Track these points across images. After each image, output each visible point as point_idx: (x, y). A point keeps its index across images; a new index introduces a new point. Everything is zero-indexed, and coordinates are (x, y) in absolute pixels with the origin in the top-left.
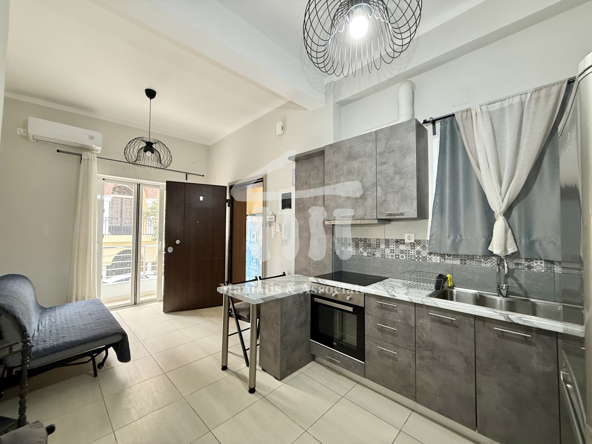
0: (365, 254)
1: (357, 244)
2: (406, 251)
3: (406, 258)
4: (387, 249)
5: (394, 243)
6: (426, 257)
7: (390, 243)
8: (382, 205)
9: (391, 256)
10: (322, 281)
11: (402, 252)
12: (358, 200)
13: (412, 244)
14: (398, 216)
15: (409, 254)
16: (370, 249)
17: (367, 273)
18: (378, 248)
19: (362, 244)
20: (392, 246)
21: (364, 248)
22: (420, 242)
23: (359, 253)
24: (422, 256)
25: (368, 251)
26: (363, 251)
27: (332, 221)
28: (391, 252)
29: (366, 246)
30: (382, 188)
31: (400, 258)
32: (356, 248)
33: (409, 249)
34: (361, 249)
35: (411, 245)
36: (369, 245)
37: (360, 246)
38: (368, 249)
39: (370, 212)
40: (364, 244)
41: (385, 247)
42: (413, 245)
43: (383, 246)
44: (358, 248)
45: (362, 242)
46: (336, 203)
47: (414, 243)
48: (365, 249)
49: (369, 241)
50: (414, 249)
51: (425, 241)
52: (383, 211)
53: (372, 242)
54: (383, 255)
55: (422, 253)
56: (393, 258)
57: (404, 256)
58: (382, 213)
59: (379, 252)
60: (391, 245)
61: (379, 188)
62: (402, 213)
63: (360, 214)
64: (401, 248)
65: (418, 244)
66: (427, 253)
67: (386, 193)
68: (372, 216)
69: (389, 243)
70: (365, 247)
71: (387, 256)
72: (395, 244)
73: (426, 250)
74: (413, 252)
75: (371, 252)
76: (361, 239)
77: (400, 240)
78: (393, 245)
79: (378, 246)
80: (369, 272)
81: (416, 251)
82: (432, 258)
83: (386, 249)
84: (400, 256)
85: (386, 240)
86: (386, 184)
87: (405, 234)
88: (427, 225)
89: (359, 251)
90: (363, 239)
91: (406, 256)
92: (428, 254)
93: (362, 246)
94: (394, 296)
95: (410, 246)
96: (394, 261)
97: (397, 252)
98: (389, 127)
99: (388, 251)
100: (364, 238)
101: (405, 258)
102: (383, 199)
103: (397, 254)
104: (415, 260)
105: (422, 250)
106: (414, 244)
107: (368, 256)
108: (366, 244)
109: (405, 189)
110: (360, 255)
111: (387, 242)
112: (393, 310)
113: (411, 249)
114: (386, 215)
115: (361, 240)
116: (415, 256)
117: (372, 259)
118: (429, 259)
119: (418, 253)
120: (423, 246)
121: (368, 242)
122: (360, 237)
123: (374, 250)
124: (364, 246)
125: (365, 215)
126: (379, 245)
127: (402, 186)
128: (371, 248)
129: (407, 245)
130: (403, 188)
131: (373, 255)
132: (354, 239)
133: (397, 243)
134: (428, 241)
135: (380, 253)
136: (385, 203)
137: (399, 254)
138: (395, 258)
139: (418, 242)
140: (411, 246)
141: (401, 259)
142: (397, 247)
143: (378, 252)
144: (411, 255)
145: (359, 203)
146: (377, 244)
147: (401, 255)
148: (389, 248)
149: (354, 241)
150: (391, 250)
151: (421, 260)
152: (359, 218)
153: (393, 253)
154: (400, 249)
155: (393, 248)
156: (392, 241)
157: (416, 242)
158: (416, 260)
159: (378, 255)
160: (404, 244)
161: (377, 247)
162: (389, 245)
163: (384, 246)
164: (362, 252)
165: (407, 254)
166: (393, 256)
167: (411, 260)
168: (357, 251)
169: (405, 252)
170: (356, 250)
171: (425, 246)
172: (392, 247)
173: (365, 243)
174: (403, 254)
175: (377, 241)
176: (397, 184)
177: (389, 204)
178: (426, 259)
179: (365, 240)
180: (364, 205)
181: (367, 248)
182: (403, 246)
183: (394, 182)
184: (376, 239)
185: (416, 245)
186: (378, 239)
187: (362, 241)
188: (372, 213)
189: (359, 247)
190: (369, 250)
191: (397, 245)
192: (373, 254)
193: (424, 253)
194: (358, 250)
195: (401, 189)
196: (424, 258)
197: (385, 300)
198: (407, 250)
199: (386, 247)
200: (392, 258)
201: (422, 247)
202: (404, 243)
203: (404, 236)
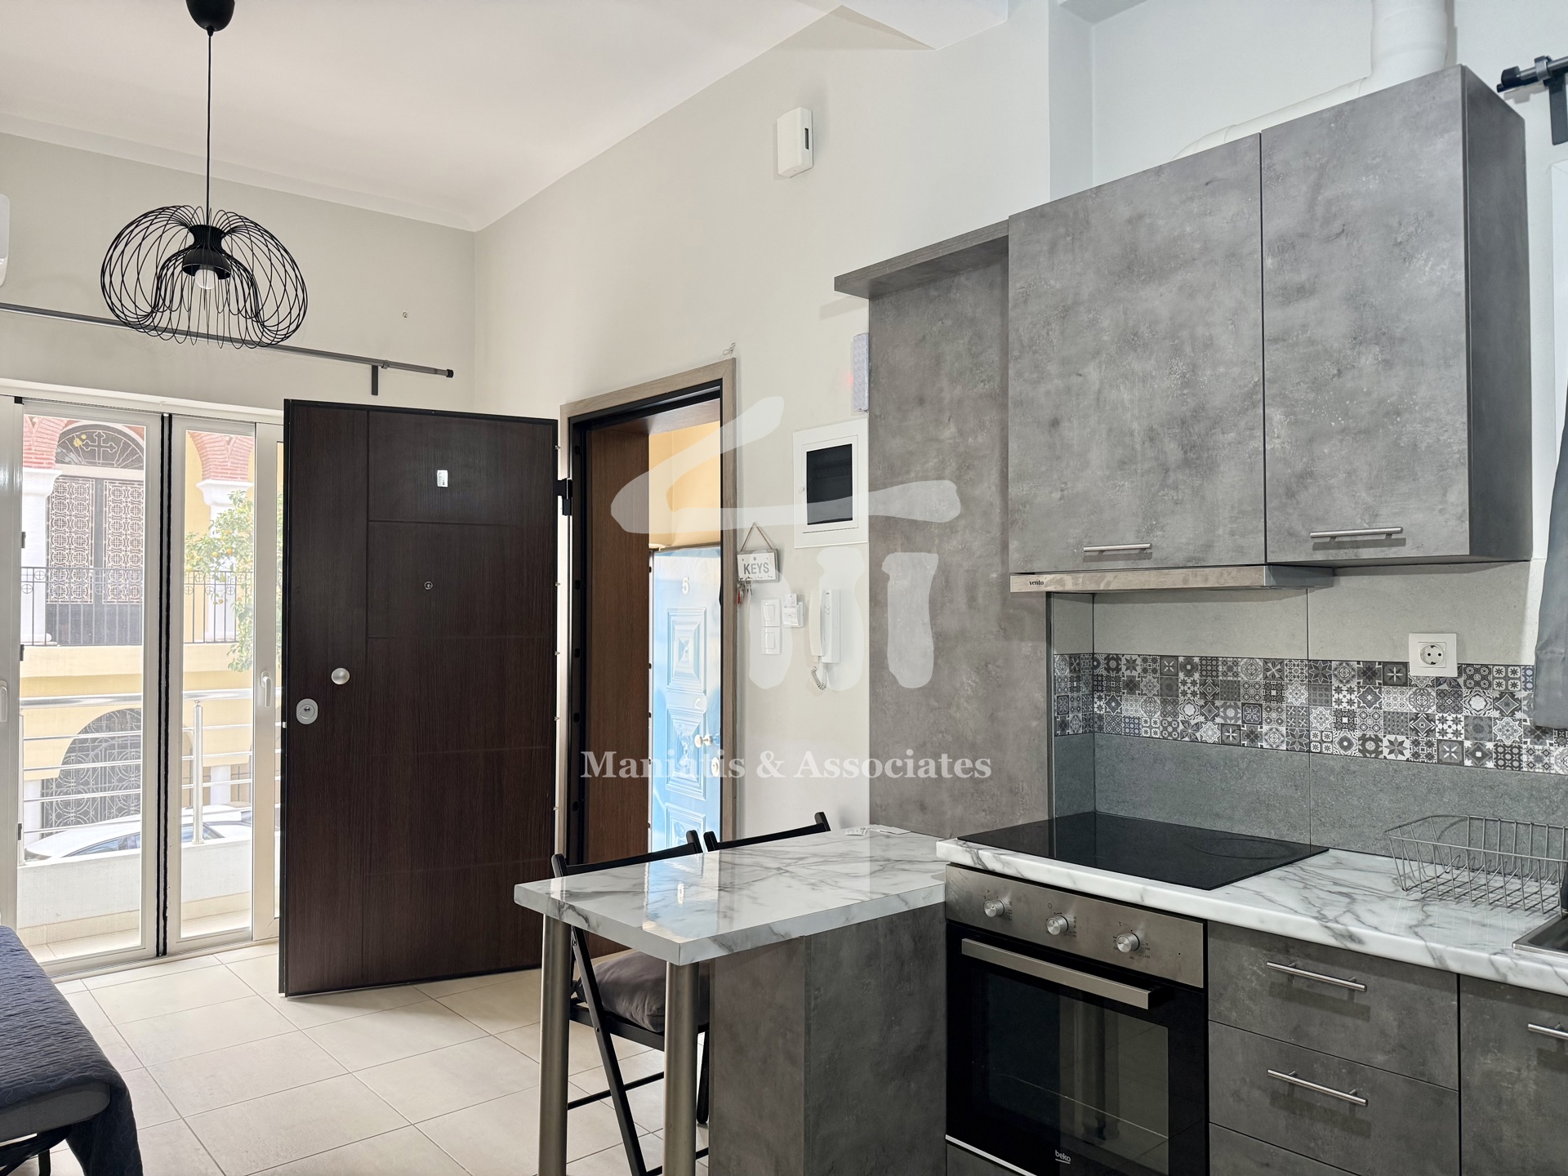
0: (1210, 733)
1: (1169, 687)
2: (1416, 717)
3: (1416, 755)
4: (1321, 709)
5: (1356, 680)
6: (1520, 748)
7: (1333, 679)
8: (1291, 494)
9: (1341, 743)
10: (1000, 860)
11: (1394, 721)
12: (1171, 473)
13: (1444, 687)
14: (1372, 550)
15: (1430, 732)
16: (1236, 707)
17: (1221, 826)
18: (1274, 705)
19: (1194, 683)
20: (1344, 696)
21: (1202, 702)
22: (1484, 678)
23: (1181, 727)
24: (1496, 745)
25: (1225, 718)
26: (1202, 719)
27: (1045, 578)
28: (1339, 726)
29: (1215, 696)
30: (1294, 414)
31: (1386, 751)
32: (1164, 702)
33: (1430, 712)
34: (1189, 710)
35: (1442, 691)
36: (1231, 692)
37: (1184, 693)
38: (1226, 707)
39: (1232, 533)
40: (1203, 684)
41: (1309, 700)
42: (1449, 692)
43: (1296, 695)
44: (1175, 703)
45: (1197, 676)
46: (1062, 490)
47: (1455, 679)
48: (1208, 708)
49: (1230, 669)
50: (1458, 709)
51: (1514, 672)
52: (1299, 527)
53: (1243, 678)
54: (1300, 740)
55: (1495, 729)
56: (1349, 753)
57: (1407, 744)
58: (1291, 534)
59: (1280, 722)
60: (1339, 690)
61: (1276, 415)
62: (1393, 537)
63: (1184, 540)
64: (1389, 705)
65: (1477, 684)
66: (1521, 731)
67: (1311, 440)
68: (1240, 550)
69: (1327, 678)
70: (1209, 698)
71: (1322, 742)
72: (1359, 688)
73: (1519, 715)
74: (1450, 726)
75: (1240, 722)
76: (1189, 659)
77: (1385, 664)
78: (1350, 691)
79: (1274, 691)
80: (1230, 818)
81: (1466, 717)
82: (1547, 753)
83: (1316, 712)
84: (1385, 743)
85: (1312, 664)
86: (1311, 396)
87: (1410, 635)
88: (1522, 590)
89: (1181, 718)
90: (1196, 660)
91: (1416, 743)
92: (1526, 735)
93: (1194, 694)
94: (1352, 937)
95: (1434, 694)
96: (1352, 768)
97: (1370, 722)
98: (1326, 115)
99: (1322, 719)
100: (1201, 658)
101: (1408, 754)
102: (1299, 467)
103: (1370, 733)
104: (1461, 764)
105: (1496, 714)
106: (1452, 682)
107: (1223, 743)
108: (1215, 684)
109: (1407, 416)
110: (1187, 739)
111: (1320, 675)
112: (1349, 1005)
113: (1441, 708)
114: (1311, 544)
115: (1189, 665)
116: (1461, 743)
117: (1243, 757)
118: (1531, 759)
119: (1478, 729)
120: (1502, 695)
121: (1225, 674)
122: (1181, 651)
123: (1252, 714)
124: (1203, 695)
125: (1209, 546)
126: (1280, 688)
127: (1394, 398)
128: (1239, 703)
129: (1421, 692)
130: (1398, 414)
131: (1248, 736)
132: (1154, 661)
133: (1370, 678)
134: (1525, 668)
135: (1283, 729)
136: (1306, 488)
137: (1381, 735)
138: (1359, 754)
139: (1474, 676)
140: (1441, 694)
141: (1392, 757)
142: (1369, 697)
143: (1275, 726)
144: (1439, 741)
145: (1176, 488)
146: (1267, 687)
147: (1392, 737)
148: (1328, 703)
149: (1154, 671)
150: (1339, 714)
151: (1490, 764)
152: (1179, 558)
153: (1352, 727)
154: (1385, 708)
155: (1350, 702)
156: (1345, 672)
157: (1464, 677)
158: (1468, 763)
159: (1273, 734)
160: (1405, 685)
161: (1268, 698)
162: (1328, 689)
163: (1306, 695)
164: (1193, 722)
165: (1422, 734)
166: (1350, 744)
167: (1440, 762)
168: (1170, 719)
169: (1412, 724)
170: (1164, 714)
171: (1512, 695)
172: (1345, 698)
173: (1209, 680)
174: (1402, 734)
175: (1268, 670)
176: (1369, 393)
177: (1329, 489)
178: (1520, 761)
179: (1209, 665)
180: (1203, 498)
181: (1218, 703)
182: (1402, 693)
183: (1349, 385)
184: (1266, 661)
185: (1465, 691)
186: (1274, 662)
187: (1194, 668)
188: (1243, 536)
189: (1181, 698)
190: (1231, 713)
191: (1369, 691)
192: (1252, 732)
193: (1509, 730)
194: (1175, 715)
195: (1387, 414)
196: (1508, 756)
197: (1308, 956)
198: (1422, 716)
199: (1312, 702)
200: (1342, 752)
201: (1497, 699)
202: (1405, 682)
203: (1406, 647)
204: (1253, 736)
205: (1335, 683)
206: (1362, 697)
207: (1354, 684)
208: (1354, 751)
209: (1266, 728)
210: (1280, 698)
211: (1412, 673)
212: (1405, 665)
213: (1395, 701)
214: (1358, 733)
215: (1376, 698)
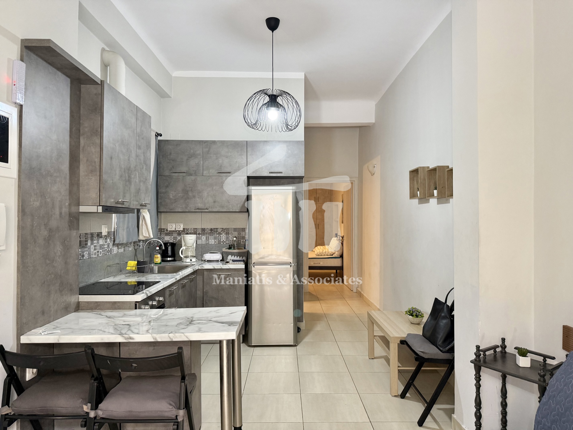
2: (103, 245)
4: (92, 246)
6: (112, 249)
11: (100, 247)
18: (86, 246)
22: (109, 235)
24: (110, 249)
28: (94, 249)
31: (100, 254)
33: (104, 243)
41: (91, 244)
43: (89, 243)
50: (107, 242)
52: (139, 201)
54: (89, 255)
55: (110, 246)
59: (87, 251)
71: (92, 254)
73: (112, 242)
74: (106, 246)
75: (81, 253)
81: (107, 244)
84: (100, 252)
85: (91, 234)
87: (102, 225)
91: (103, 251)
95: (105, 239)
96: (96, 259)
97: (98, 247)
99: (92, 248)
101: (102, 254)
105: (110, 242)
106: (106, 236)
111: (92, 237)
114: (140, 205)
116: (107, 250)
118: (113, 251)
126: (87, 241)
128: (81, 247)
129: (103, 239)
133: (98, 237)
135: (87, 253)
137: (99, 250)
144: (105, 250)
146: (85, 241)
148: (93, 244)
150: (94, 246)
151: (109, 254)
153: (96, 249)
154: (100, 244)
155: (96, 243)
156: (95, 236)
158: (107, 254)
159: (86, 255)
161: (85, 244)
165: (103, 249)
166: (96, 254)
169: (102, 247)
174: (101, 250)
175: (85, 236)
182: (101, 240)
184: (85, 234)
190: (80, 250)
196: (111, 251)
202: (102, 237)
203: (101, 229)
204: (83, 256)
205: (94, 239)
206: (97, 241)
207: (96, 239)
208: (96, 256)
209: (85, 253)
210: (87, 244)
211: (103, 235)
212: (101, 233)
213: (101, 242)
214: (97, 251)
215: (99, 241)
